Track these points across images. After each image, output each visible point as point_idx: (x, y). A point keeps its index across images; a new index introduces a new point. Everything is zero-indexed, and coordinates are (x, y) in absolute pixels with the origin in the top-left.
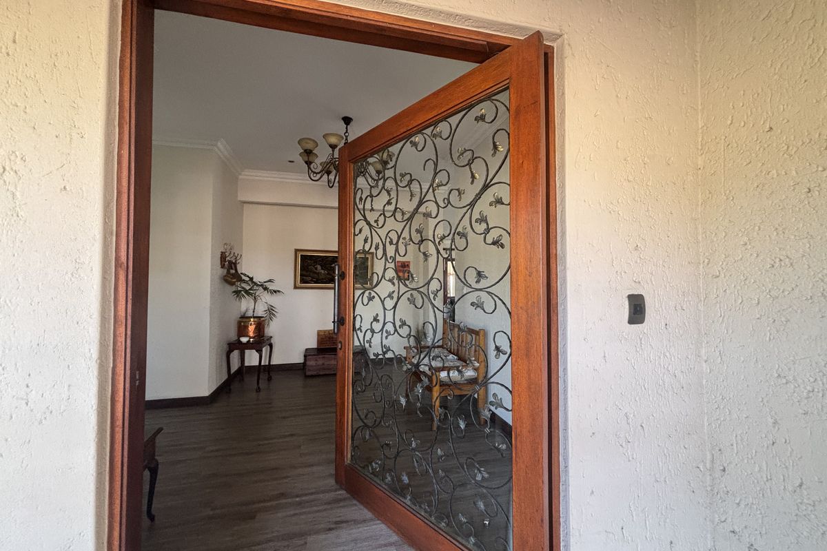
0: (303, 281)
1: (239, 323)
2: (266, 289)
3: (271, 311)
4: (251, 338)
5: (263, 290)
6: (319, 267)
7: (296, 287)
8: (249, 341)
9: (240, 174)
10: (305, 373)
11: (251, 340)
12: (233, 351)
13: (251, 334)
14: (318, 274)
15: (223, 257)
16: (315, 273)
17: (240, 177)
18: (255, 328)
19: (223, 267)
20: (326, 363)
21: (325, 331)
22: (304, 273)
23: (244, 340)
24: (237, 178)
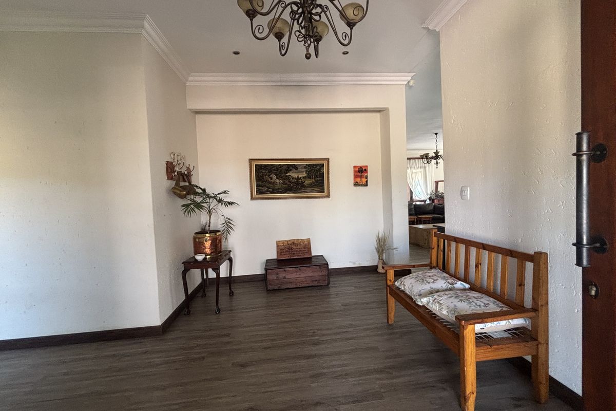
0: (259, 192)
1: (195, 239)
2: (220, 201)
3: (228, 224)
4: (206, 255)
5: (217, 203)
6: (274, 177)
7: (252, 199)
8: (205, 259)
9: (187, 80)
10: (267, 288)
11: (208, 257)
12: (189, 270)
13: (208, 251)
14: (273, 183)
15: (170, 167)
16: (271, 183)
17: (188, 83)
18: (211, 244)
19: (170, 178)
20: (287, 277)
21: (283, 242)
22: (260, 183)
23: (200, 258)
24: (185, 85)
